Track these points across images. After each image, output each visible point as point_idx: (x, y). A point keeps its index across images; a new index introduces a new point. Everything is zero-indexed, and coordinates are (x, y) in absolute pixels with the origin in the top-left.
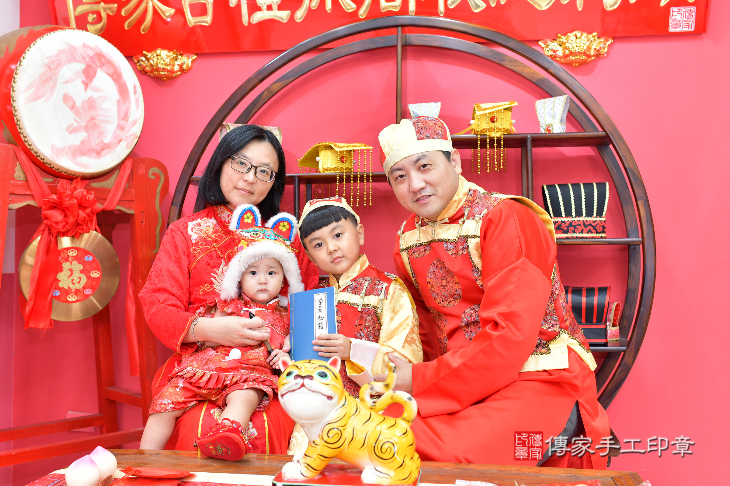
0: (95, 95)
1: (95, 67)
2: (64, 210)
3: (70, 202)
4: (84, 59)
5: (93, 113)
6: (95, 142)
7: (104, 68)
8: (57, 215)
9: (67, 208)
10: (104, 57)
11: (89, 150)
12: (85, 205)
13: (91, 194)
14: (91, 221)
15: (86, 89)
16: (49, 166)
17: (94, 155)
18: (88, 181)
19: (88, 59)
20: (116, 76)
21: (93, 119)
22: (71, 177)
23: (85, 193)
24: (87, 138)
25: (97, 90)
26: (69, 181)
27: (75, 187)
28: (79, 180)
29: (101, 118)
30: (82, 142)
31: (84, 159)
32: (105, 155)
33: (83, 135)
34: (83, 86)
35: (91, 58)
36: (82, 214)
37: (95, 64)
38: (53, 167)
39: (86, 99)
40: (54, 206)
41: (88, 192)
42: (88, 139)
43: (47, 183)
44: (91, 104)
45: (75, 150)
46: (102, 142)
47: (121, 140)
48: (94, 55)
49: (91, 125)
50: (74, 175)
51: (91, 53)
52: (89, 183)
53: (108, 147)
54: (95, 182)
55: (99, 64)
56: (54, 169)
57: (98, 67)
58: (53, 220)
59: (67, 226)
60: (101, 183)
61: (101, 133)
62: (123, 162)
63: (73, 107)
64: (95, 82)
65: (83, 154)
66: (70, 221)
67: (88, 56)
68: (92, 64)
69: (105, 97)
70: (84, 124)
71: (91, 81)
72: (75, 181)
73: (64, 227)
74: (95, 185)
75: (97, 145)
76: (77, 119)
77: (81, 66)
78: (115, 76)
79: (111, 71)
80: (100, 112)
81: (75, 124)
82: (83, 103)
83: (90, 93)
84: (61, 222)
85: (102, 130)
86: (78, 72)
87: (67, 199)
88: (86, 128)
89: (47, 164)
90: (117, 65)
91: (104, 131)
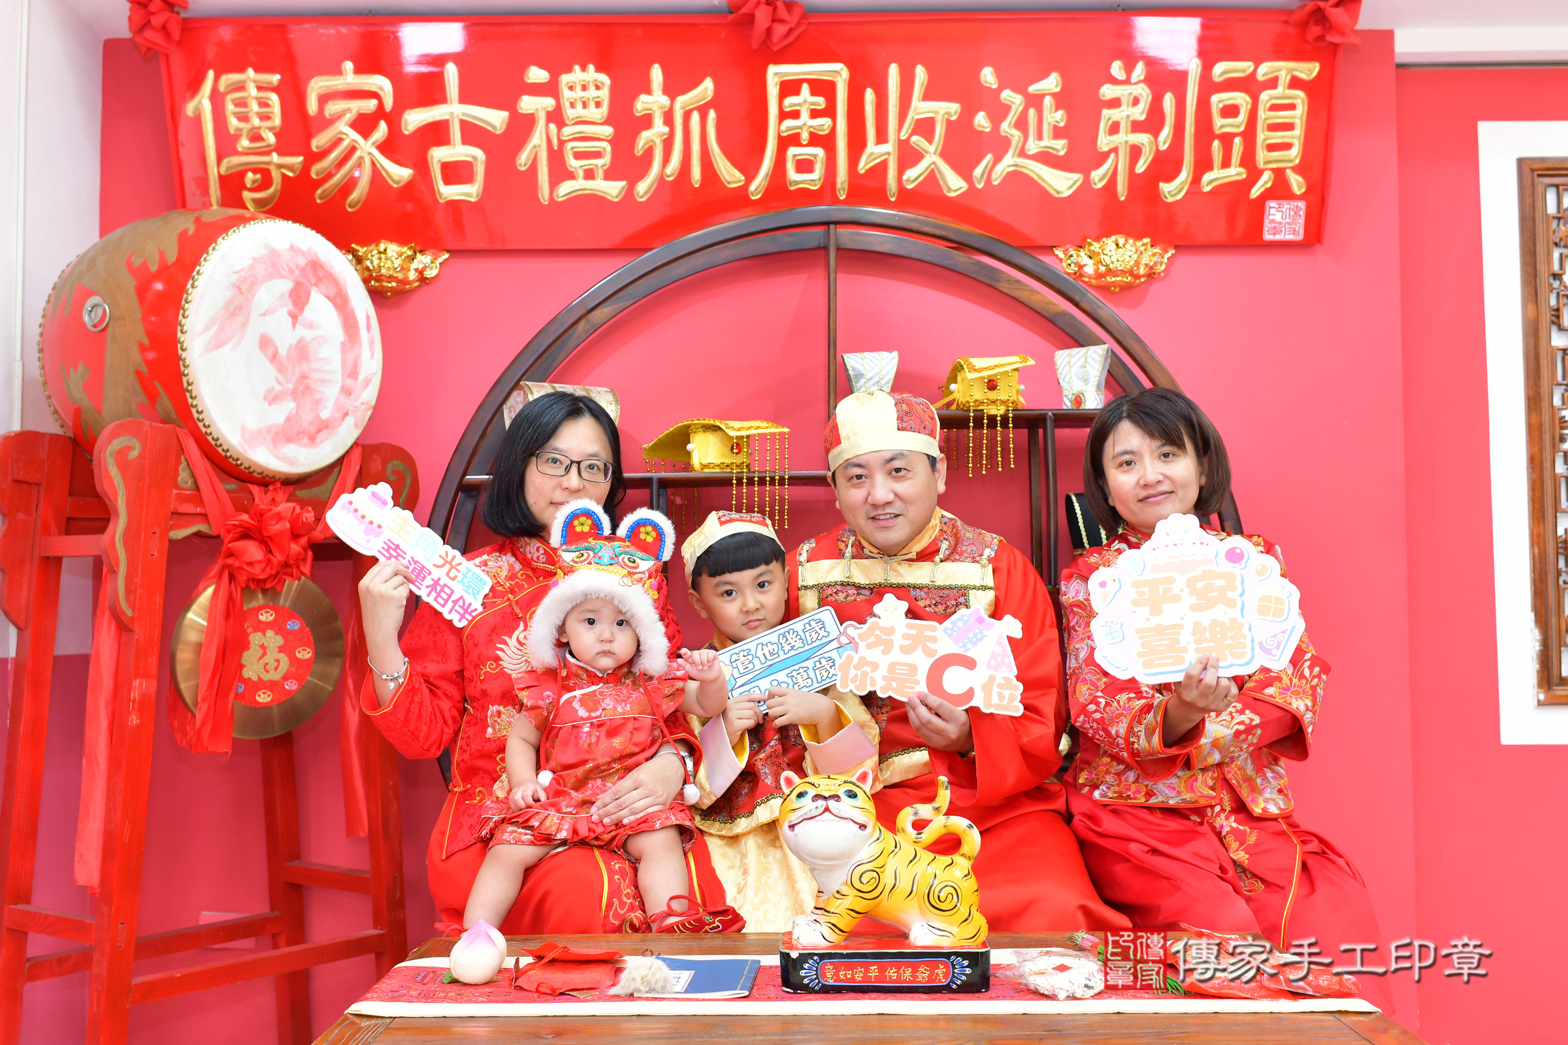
0: (308, 335)
1: (308, 285)
2: (265, 542)
3: (278, 527)
4: (291, 271)
5: (304, 367)
6: (307, 418)
7: (322, 287)
8: (253, 551)
9: (269, 537)
10: (322, 267)
11: (298, 433)
12: (300, 532)
13: (308, 512)
14: (304, 560)
15: (294, 326)
16: (234, 463)
17: (306, 441)
18: (291, 488)
19: (297, 272)
20: (340, 301)
21: (304, 377)
22: (266, 481)
23: (298, 510)
24: (295, 411)
25: (311, 326)
26: (262, 488)
27: (273, 499)
28: (278, 485)
29: (317, 376)
30: (288, 419)
31: (290, 450)
32: (322, 441)
33: (288, 406)
34: (290, 320)
35: (302, 270)
36: (295, 548)
37: (308, 280)
38: (241, 464)
39: (294, 342)
40: (246, 534)
41: (302, 509)
42: (297, 413)
43: (228, 492)
44: (301, 351)
45: (277, 433)
46: (318, 417)
47: (346, 414)
48: (306, 265)
49: (301, 388)
50: (274, 477)
51: (302, 261)
52: (294, 491)
53: (327, 427)
54: (302, 489)
55: (313, 281)
56: (242, 467)
57: (312, 285)
58: (246, 558)
59: (268, 570)
60: (313, 490)
61: (317, 402)
62: (347, 452)
63: (274, 357)
64: (308, 313)
65: (289, 440)
66: (274, 560)
67: (297, 266)
68: (303, 280)
69: (322, 337)
70: (291, 386)
71: (302, 310)
72: (271, 487)
73: (263, 571)
74: (302, 494)
75: (311, 423)
76: (281, 378)
77: (286, 285)
78: (338, 301)
79: (332, 292)
80: (315, 366)
81: (278, 388)
82: (289, 350)
83: (301, 332)
84: (259, 562)
85: (318, 397)
86: (282, 295)
87: (273, 522)
88: (294, 394)
89: (231, 460)
90: (342, 281)
91: (321, 399)
